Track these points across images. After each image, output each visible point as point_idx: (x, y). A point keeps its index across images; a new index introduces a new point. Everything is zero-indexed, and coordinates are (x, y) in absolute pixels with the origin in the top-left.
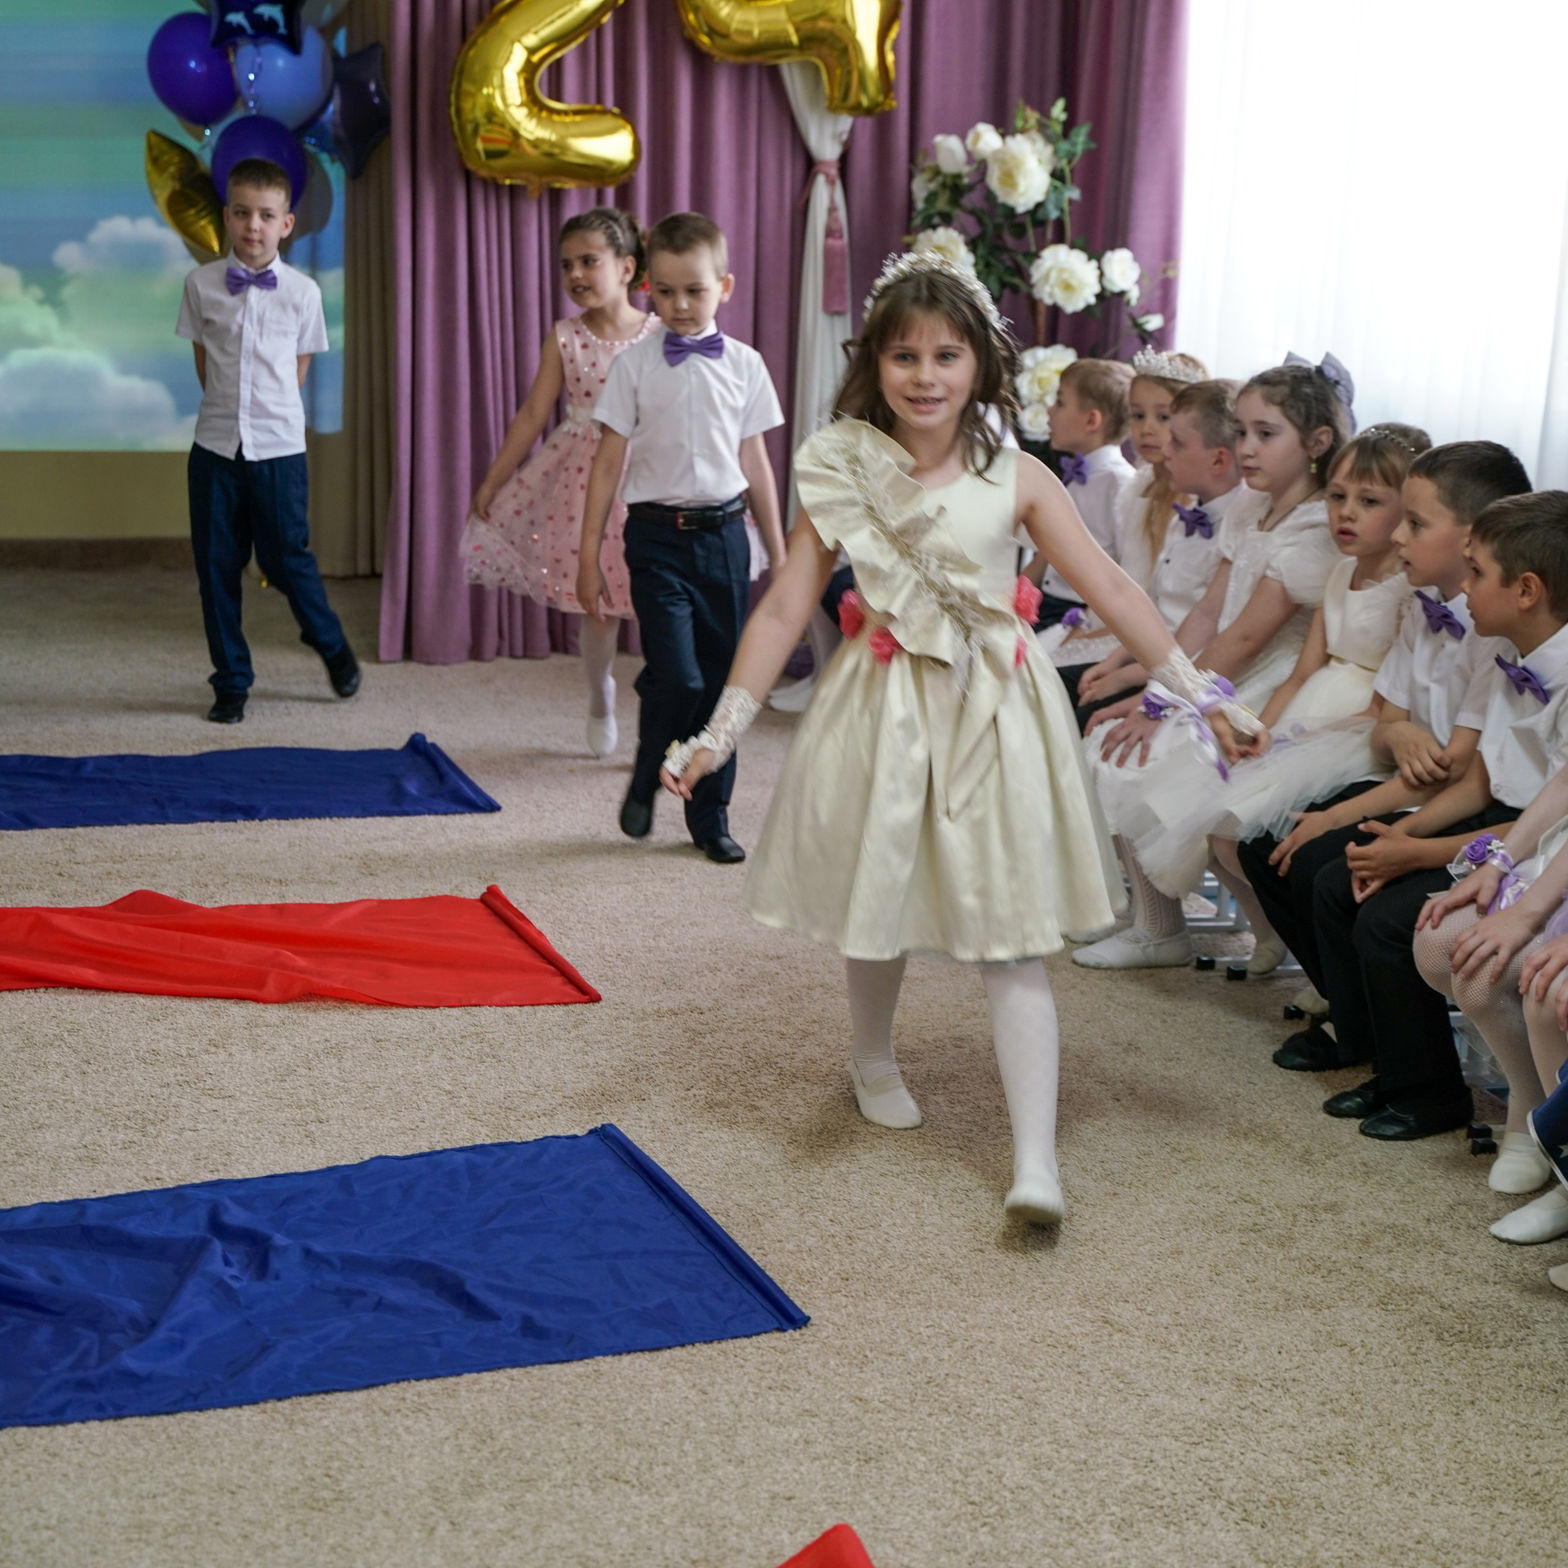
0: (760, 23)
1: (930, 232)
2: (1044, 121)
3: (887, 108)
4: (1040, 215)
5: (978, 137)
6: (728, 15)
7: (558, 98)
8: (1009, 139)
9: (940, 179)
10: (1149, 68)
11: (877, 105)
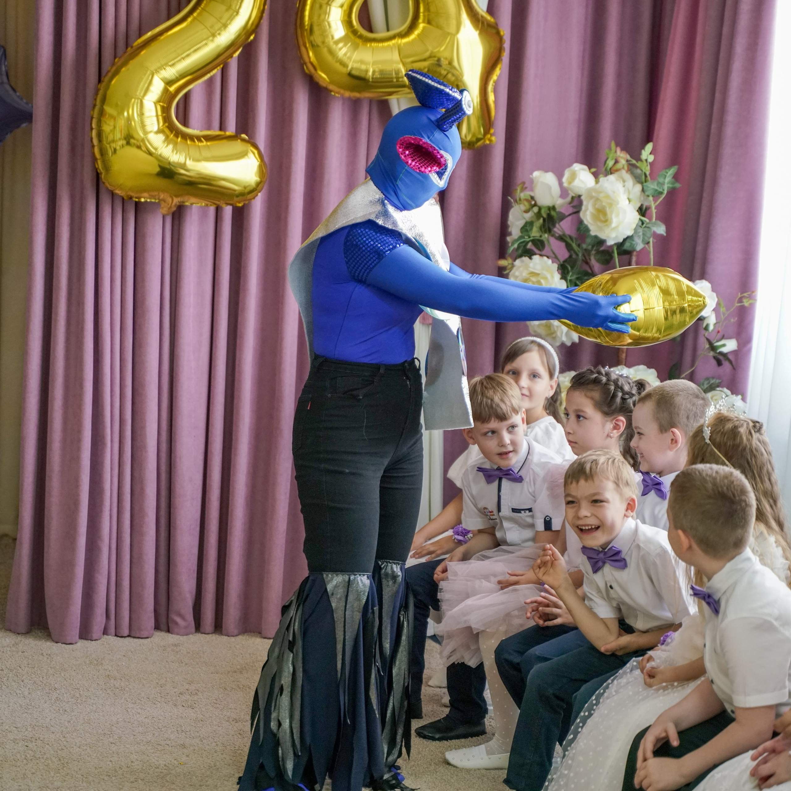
0: (374, 63)
1: (526, 259)
2: (634, 162)
3: (488, 142)
4: (627, 246)
5: (574, 176)
6: (345, 54)
7: (185, 123)
8: (602, 179)
9: (536, 209)
10: (731, 118)
11: (478, 140)
